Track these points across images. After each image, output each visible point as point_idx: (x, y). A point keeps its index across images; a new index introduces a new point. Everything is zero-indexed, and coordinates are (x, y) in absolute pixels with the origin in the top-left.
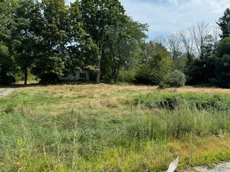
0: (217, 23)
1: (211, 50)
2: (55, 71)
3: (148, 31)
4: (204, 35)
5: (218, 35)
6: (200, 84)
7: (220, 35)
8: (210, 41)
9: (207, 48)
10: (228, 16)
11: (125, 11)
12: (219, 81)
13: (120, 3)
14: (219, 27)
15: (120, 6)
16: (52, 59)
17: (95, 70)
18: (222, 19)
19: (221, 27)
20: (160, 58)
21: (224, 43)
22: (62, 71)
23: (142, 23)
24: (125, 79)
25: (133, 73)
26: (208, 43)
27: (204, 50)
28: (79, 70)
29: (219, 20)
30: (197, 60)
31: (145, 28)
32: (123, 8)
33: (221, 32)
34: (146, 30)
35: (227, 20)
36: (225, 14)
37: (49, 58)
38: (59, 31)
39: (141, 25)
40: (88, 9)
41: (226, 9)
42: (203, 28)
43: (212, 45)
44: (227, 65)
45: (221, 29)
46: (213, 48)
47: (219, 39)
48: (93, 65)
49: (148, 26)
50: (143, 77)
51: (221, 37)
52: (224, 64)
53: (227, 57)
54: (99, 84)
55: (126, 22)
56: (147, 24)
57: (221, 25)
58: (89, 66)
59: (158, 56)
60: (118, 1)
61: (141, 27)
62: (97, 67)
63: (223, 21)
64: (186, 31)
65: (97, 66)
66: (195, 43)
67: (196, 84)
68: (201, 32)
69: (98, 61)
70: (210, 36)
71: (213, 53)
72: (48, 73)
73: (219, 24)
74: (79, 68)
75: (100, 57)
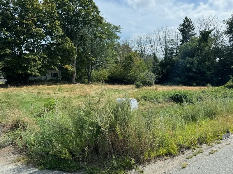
0: (178, 29)
1: (173, 53)
2: (31, 71)
3: (121, 33)
4: (168, 39)
5: (179, 40)
6: (166, 83)
7: (180, 39)
8: (173, 44)
9: (170, 50)
10: (187, 23)
11: (100, 12)
12: (184, 80)
13: (94, 3)
14: (180, 32)
15: (95, 7)
16: (27, 58)
17: (72, 70)
18: (182, 25)
19: (181, 33)
20: (132, 59)
21: (185, 47)
22: (38, 71)
23: (116, 25)
24: (96, 78)
25: (105, 73)
26: (171, 46)
27: (168, 52)
28: (55, 69)
29: (180, 26)
30: (162, 61)
31: (118, 30)
32: (97, 9)
33: (181, 37)
34: (118, 32)
35: (185, 27)
36: (184, 22)
37: (24, 57)
38: (35, 29)
39: (115, 27)
40: (65, 7)
41: (185, 17)
42: (167, 32)
43: (174, 48)
44: (189, 66)
45: (181, 34)
46: (175, 51)
47: (180, 43)
48: (69, 64)
49: (121, 28)
50: (116, 77)
51: (181, 41)
52: (187, 65)
53: (189, 60)
54: (76, 84)
55: (101, 23)
56: (119, 26)
57: (181, 31)
58: (67, 66)
59: (130, 57)
60: (93, 2)
61: (114, 29)
62: (73, 67)
63: (182, 28)
64: (152, 34)
65: (73, 65)
66: (160, 45)
67: (162, 83)
68: (165, 36)
69: (73, 61)
70: (173, 40)
71: (176, 55)
72: (23, 73)
73: (179, 30)
74: (56, 68)
75: (76, 56)
